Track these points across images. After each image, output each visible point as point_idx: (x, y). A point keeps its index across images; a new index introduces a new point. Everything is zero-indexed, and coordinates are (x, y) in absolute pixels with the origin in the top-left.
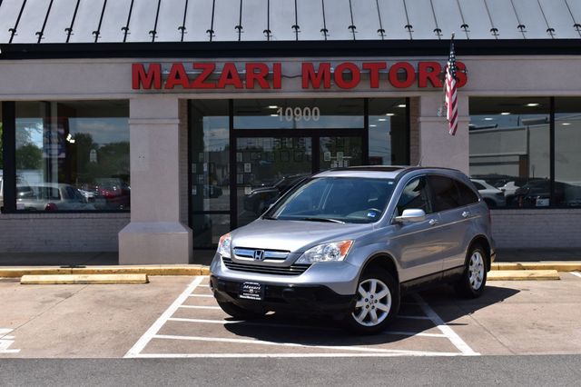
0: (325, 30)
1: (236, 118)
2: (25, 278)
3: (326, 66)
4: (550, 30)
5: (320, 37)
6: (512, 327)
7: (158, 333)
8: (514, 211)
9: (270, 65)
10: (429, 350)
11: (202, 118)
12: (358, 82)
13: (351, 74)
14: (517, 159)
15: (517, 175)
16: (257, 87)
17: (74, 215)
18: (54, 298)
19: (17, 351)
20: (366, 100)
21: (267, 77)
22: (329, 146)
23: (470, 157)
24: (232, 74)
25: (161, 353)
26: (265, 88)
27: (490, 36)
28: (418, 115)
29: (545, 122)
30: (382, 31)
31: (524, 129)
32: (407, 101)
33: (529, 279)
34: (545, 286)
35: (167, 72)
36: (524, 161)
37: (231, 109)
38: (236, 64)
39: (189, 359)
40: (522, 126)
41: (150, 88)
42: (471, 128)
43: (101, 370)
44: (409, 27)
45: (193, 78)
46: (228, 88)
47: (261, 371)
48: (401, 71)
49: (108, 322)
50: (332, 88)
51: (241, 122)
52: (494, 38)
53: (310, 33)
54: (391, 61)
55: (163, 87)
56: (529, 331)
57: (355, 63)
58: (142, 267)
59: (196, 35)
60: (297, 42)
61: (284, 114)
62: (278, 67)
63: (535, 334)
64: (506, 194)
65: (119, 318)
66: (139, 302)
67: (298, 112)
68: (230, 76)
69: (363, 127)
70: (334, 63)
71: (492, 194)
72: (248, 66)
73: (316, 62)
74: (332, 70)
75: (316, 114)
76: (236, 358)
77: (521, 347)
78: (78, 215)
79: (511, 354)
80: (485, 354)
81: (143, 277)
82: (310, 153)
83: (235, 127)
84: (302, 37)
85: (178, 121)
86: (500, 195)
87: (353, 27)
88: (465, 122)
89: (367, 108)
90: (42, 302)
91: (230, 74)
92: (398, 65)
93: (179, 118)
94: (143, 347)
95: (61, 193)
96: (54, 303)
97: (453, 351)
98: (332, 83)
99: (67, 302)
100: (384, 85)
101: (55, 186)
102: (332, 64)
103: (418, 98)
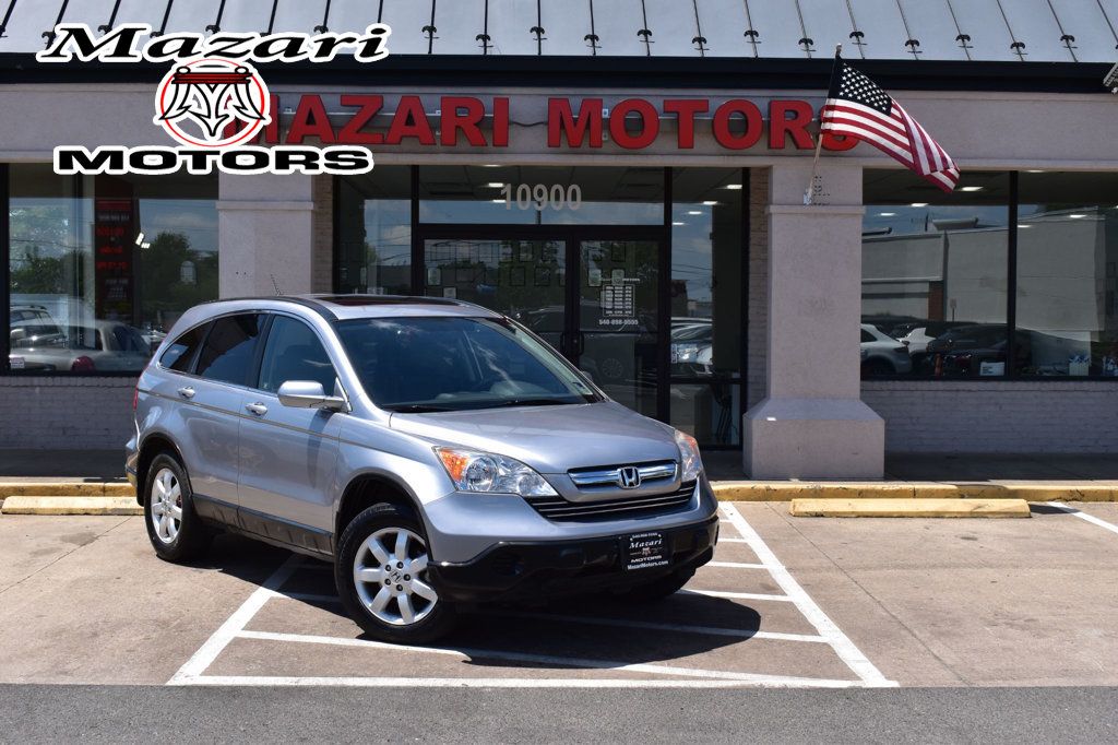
0: (593, 38)
1: (422, 204)
2: (11, 502)
3: (593, 106)
4: (1017, 45)
5: (584, 50)
6: (956, 622)
7: (248, 627)
9: (488, 102)
10: (793, 674)
11: (363, 203)
12: (653, 139)
13: (642, 121)
15: (928, 317)
16: (463, 144)
18: (58, 543)
20: (668, 171)
21: (481, 123)
22: (597, 260)
23: (863, 283)
24: (415, 118)
25: (246, 674)
26: (479, 145)
27: (905, 54)
28: (766, 200)
30: (700, 40)
31: (939, 236)
32: (745, 175)
33: (973, 515)
34: (1006, 531)
35: (291, 112)
36: (938, 291)
37: (415, 185)
38: (423, 98)
44: (752, 33)
45: (338, 122)
46: (406, 144)
47: (446, 722)
48: (736, 117)
49: (153, 598)
50: (605, 148)
51: (434, 212)
52: (911, 57)
53: (565, 43)
54: (717, 98)
55: (284, 138)
56: (989, 629)
57: (650, 100)
60: (539, 60)
61: (514, 198)
62: (502, 104)
63: (1003, 637)
67: (540, 192)
68: (410, 121)
69: (661, 222)
70: (609, 100)
72: (446, 103)
73: (575, 97)
74: (606, 113)
75: (574, 198)
76: (398, 689)
77: (977, 667)
80: (909, 683)
82: (563, 271)
83: (422, 220)
84: (550, 49)
85: (311, 206)
86: (902, 351)
87: (646, 33)
88: (857, 215)
89: (669, 187)
90: (36, 553)
91: (410, 115)
92: (731, 106)
93: (314, 200)
94: (212, 658)
95: (103, 338)
96: (54, 556)
97: (842, 678)
98: (605, 137)
99: (82, 554)
100: (704, 142)
101: (90, 323)
102: (605, 101)
103: (767, 171)
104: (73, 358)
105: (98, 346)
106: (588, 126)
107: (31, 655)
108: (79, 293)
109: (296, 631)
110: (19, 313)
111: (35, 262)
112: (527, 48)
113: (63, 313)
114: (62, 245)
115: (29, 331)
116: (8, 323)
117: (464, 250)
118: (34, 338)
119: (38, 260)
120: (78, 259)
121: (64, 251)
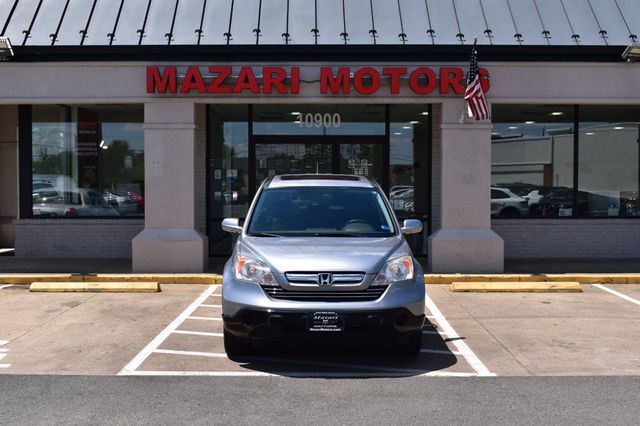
0: (345, 35)
1: (255, 124)
2: (35, 286)
3: (345, 72)
4: (575, 36)
5: (340, 41)
6: (532, 344)
7: (159, 348)
8: (537, 221)
9: (288, 70)
11: (223, 124)
12: (378, 88)
13: (371, 79)
14: (542, 168)
15: (542, 184)
16: (275, 92)
17: (90, 221)
18: (60, 306)
19: (7, 366)
20: (387, 106)
21: (284, 81)
23: (492, 166)
24: (249, 77)
25: (158, 370)
26: (283, 93)
27: (514, 42)
28: (439, 122)
29: (569, 132)
30: (403, 35)
31: (549, 139)
32: (429, 107)
33: (550, 291)
34: (567, 299)
35: (182, 76)
36: (548, 169)
37: (250, 114)
38: (253, 68)
39: (186, 377)
40: (547, 136)
41: (165, 92)
42: (493, 138)
43: (90, 389)
44: (431, 31)
45: (208, 81)
46: (245, 92)
47: (260, 392)
48: (423, 77)
49: (110, 334)
50: (352, 94)
51: (263, 128)
52: (518, 43)
53: (330, 37)
54: (412, 67)
55: (179, 90)
56: (549, 348)
57: (375, 68)
58: (155, 275)
59: (213, 38)
60: (316, 46)
61: (304, 120)
62: (296, 71)
64: (530, 202)
65: (122, 330)
66: (147, 312)
67: (318, 118)
68: (246, 80)
69: (383, 134)
70: (354, 68)
71: (516, 203)
72: (265, 71)
73: (335, 67)
74: (352, 75)
75: (336, 121)
76: (236, 377)
77: (540, 367)
78: (95, 221)
79: (528, 375)
80: (502, 374)
81: (154, 285)
83: (254, 133)
84: (322, 41)
85: (193, 126)
86: (524, 203)
87: (374, 32)
88: (488, 129)
89: (388, 113)
90: (48, 312)
91: (247, 78)
92: (419, 71)
93: (195, 123)
94: (140, 363)
95: (82, 199)
96: (58, 313)
97: (467, 371)
98: (352, 89)
99: (71, 312)
100: (405, 91)
101: (76, 190)
102: (352, 69)
103: (440, 105)
104: (66, 209)
105: (80, 203)
106: (342, 83)
107: (47, 361)
108: (69, 174)
109: (184, 349)
110: (36, 185)
111: (45, 157)
112: (309, 40)
113: (61, 185)
114: (59, 147)
115: (42, 195)
116: (32, 190)
117: (280, 149)
118: (45, 199)
119: (47, 156)
120: (69, 155)
121: (60, 150)
